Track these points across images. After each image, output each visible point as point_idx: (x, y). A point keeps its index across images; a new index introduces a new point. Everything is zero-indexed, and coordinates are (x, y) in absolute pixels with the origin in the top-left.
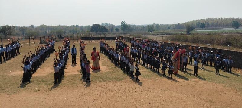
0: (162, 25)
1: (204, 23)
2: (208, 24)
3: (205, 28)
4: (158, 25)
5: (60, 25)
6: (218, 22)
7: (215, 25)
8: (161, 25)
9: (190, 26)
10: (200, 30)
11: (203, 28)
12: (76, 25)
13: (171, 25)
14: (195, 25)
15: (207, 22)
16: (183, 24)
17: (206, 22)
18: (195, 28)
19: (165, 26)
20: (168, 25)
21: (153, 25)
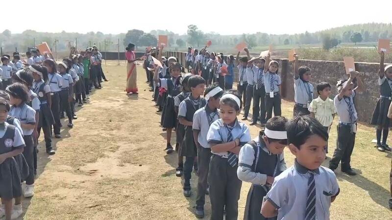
0: (275, 35)
1: (360, 32)
2: (367, 34)
3: (361, 43)
4: (265, 35)
5: (64, 32)
6: (387, 31)
7: (381, 36)
8: (271, 35)
9: (331, 37)
10: (351, 46)
11: (357, 43)
12: (98, 32)
13: (291, 36)
14: (341, 36)
15: (365, 31)
16: (316, 35)
17: (362, 31)
18: (340, 42)
19: (280, 38)
20: (285, 35)
21: (253, 36)
